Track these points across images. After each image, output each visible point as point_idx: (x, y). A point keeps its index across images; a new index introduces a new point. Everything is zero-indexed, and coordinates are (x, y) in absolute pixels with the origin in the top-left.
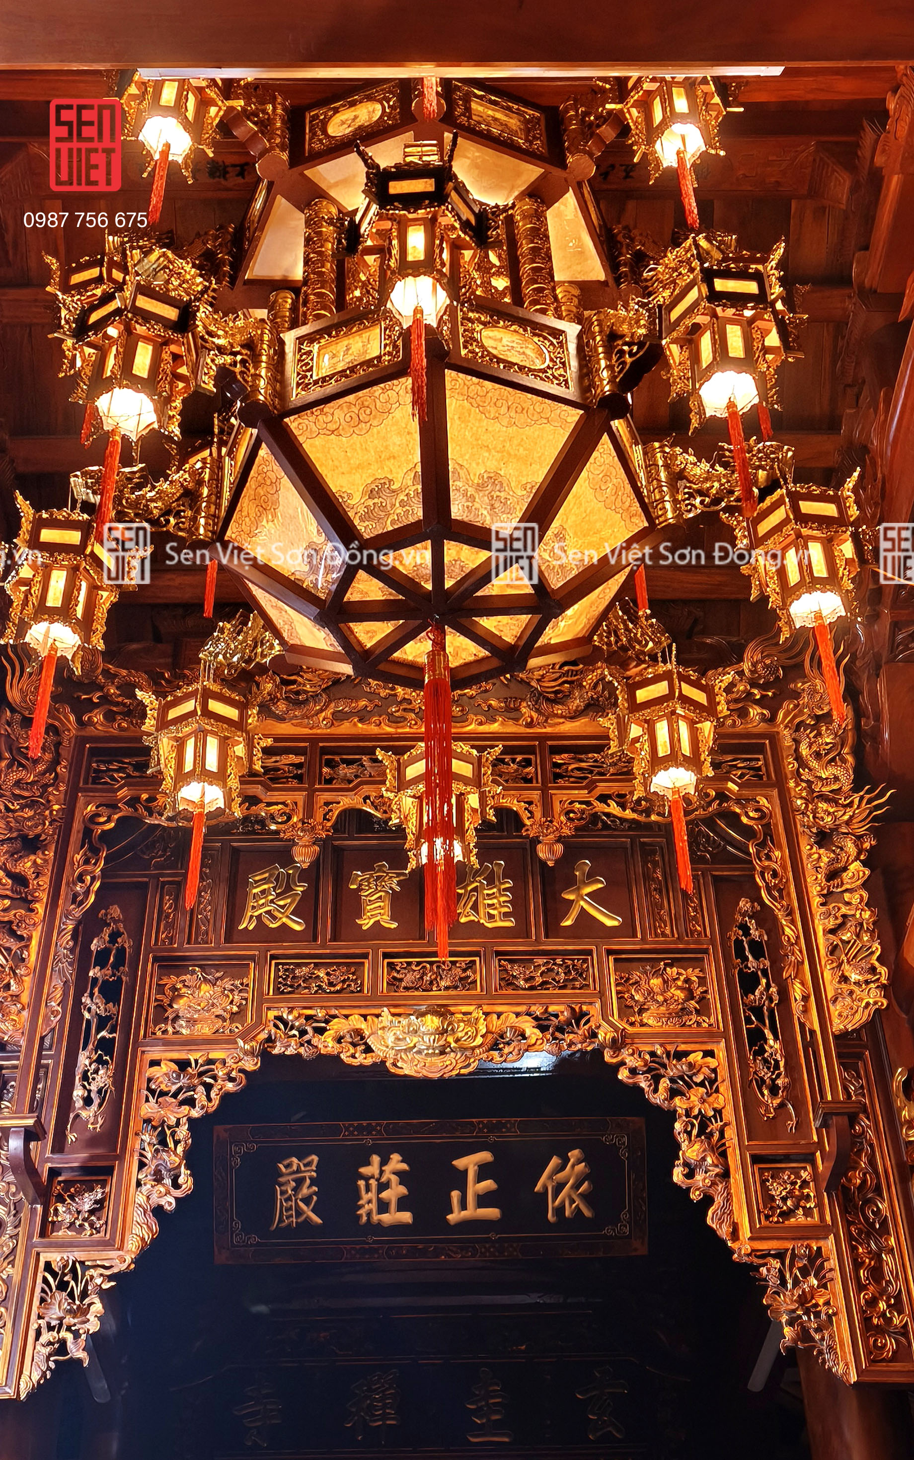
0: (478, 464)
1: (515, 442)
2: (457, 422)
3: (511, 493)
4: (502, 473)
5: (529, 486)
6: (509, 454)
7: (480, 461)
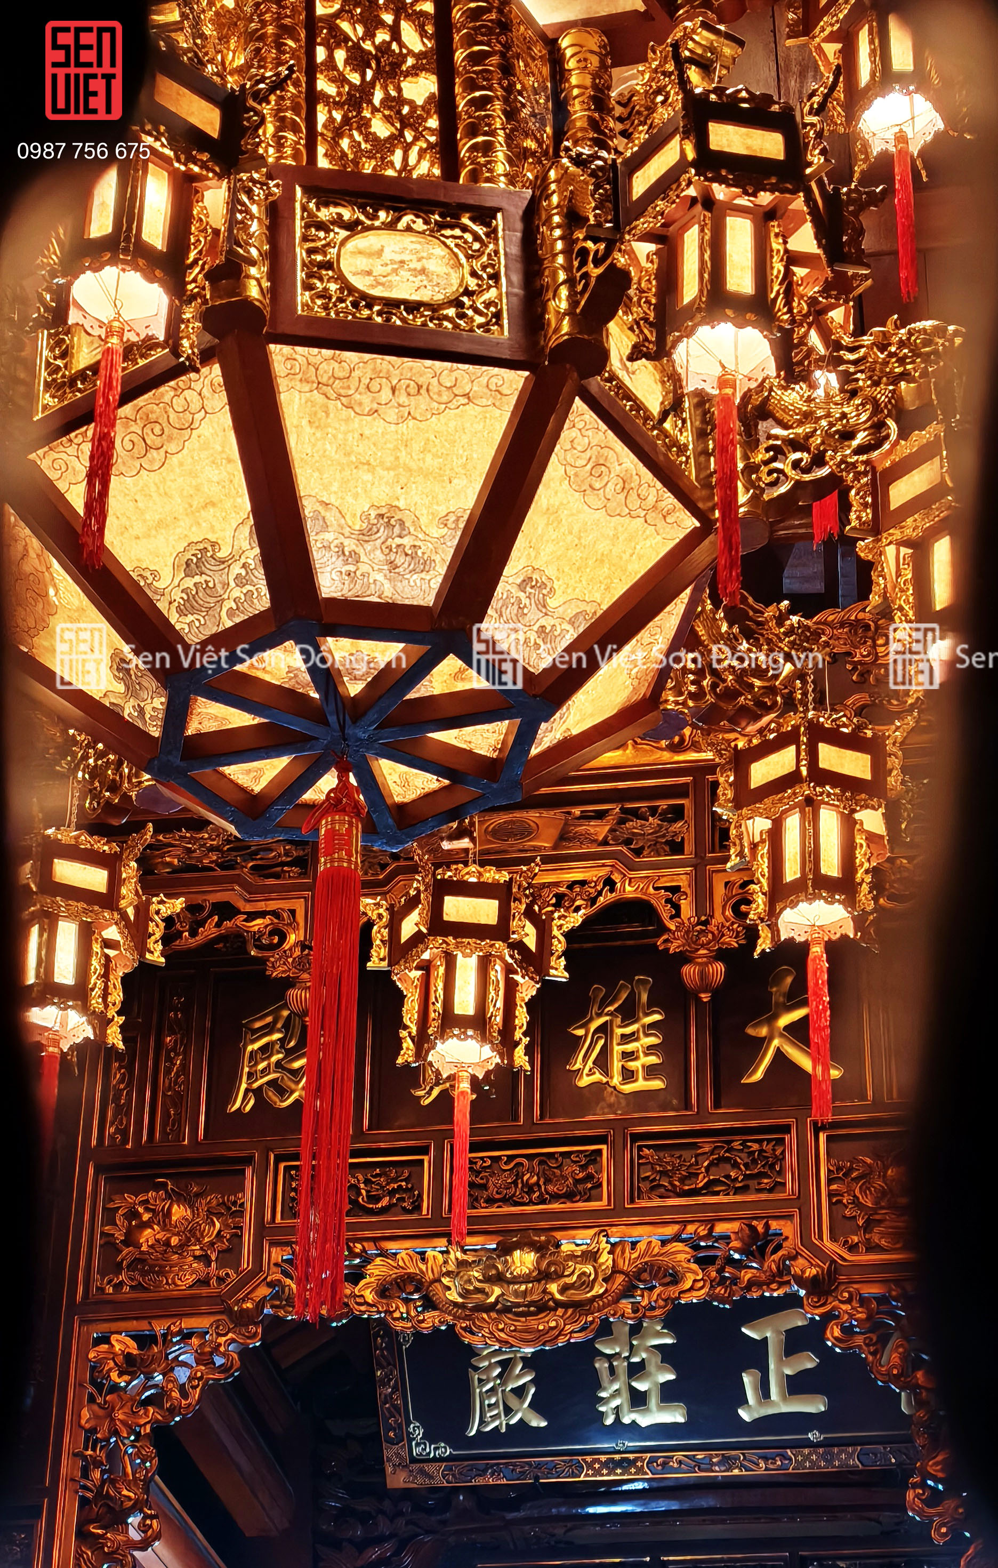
0: (356, 496)
1: (416, 446)
2: (308, 430)
3: (421, 536)
4: (401, 504)
5: (452, 518)
6: (410, 470)
7: (359, 490)
